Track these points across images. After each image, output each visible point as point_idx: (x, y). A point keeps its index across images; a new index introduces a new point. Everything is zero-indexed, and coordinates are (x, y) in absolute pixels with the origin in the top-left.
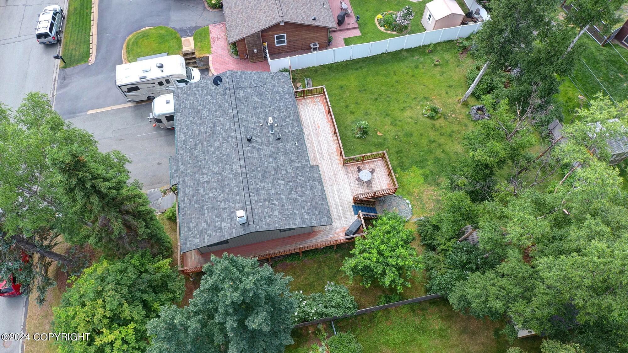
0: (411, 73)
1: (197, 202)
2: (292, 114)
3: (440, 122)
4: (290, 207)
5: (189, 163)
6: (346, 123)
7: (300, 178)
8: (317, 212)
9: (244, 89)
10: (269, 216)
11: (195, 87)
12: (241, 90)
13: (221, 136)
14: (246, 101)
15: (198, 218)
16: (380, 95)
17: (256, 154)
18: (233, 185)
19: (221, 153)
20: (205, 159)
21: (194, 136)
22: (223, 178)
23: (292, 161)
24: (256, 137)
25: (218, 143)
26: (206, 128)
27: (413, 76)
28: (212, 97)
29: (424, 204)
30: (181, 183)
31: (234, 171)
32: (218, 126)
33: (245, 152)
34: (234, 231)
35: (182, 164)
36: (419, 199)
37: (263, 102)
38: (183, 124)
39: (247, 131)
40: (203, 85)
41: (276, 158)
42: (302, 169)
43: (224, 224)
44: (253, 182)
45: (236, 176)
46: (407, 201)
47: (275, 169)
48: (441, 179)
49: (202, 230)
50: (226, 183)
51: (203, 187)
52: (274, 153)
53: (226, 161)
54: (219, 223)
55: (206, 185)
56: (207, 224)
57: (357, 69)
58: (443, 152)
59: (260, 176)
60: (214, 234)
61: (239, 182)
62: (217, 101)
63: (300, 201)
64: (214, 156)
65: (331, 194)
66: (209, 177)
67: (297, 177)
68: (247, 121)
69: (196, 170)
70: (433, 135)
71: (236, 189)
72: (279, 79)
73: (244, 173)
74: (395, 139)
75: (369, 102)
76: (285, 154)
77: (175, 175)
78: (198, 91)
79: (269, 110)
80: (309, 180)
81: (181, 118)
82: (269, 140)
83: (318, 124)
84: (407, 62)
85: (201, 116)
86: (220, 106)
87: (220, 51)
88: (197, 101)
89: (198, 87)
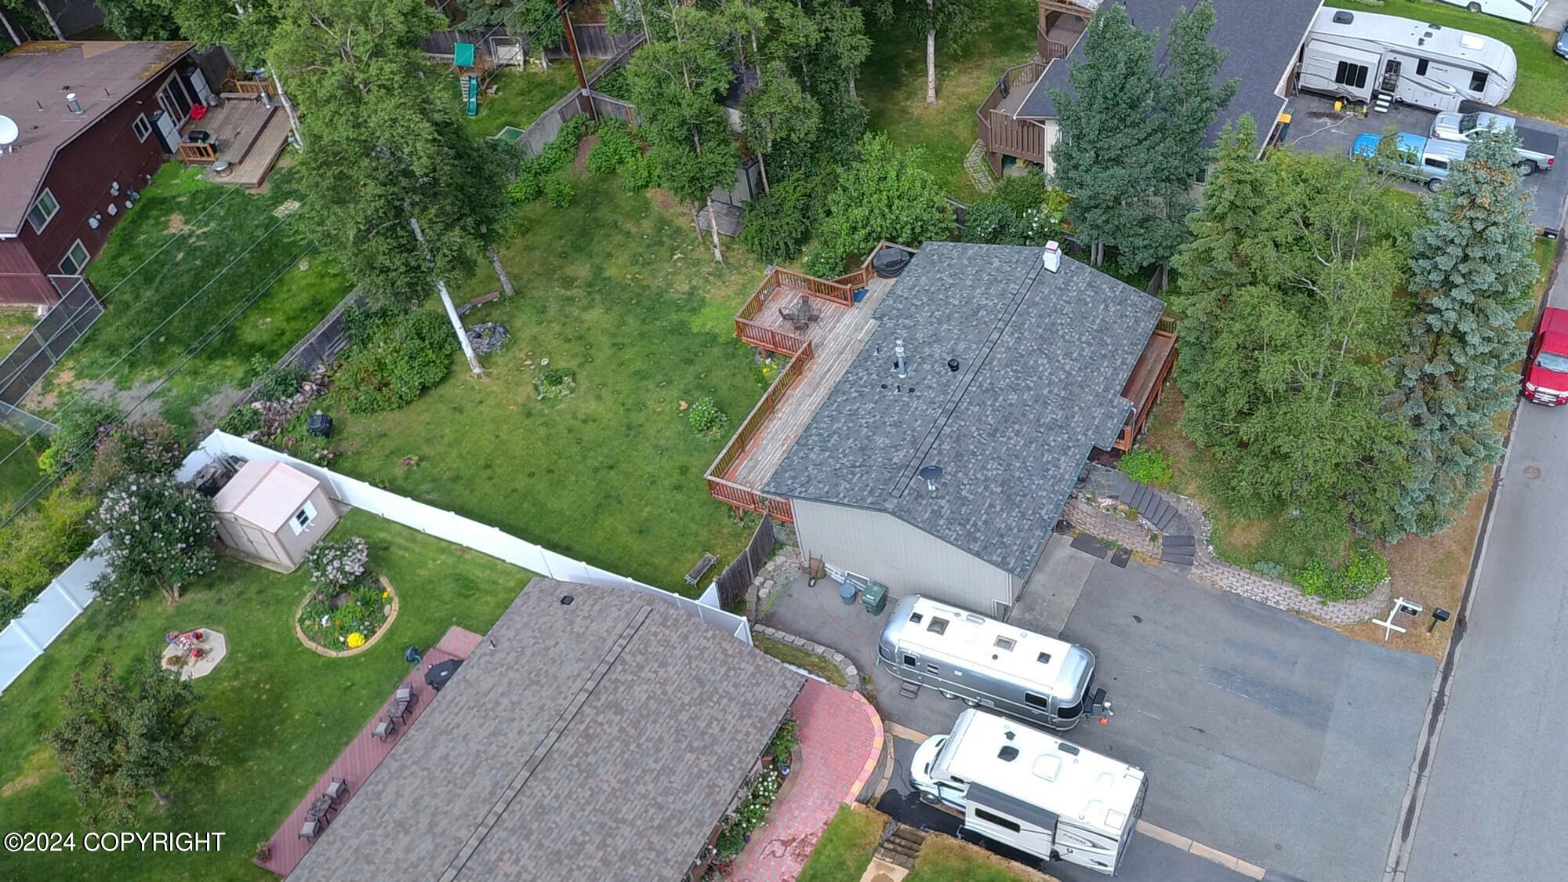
0: (485, 474)
5: (1081, 409)
9: (887, 464)
11: (976, 540)
12: (895, 464)
13: (997, 404)
14: (904, 440)
15: (1115, 322)
18: (1034, 321)
19: (1018, 378)
20: (1050, 392)
21: (1043, 446)
22: (1039, 341)
25: (1010, 397)
26: (1012, 442)
27: (487, 466)
31: (1016, 335)
32: (990, 424)
34: (1073, 268)
35: (1094, 418)
37: (870, 434)
38: (1048, 487)
39: (946, 384)
40: (957, 529)
47: (949, 320)
49: (1120, 305)
50: (1041, 331)
51: (1080, 355)
53: (1018, 361)
54: (1088, 293)
55: (1075, 355)
56: (1107, 306)
60: (1105, 286)
62: (957, 472)
64: (1032, 385)
66: (1062, 361)
69: (1076, 390)
74: (670, 382)
75: (631, 470)
79: (874, 416)
85: (1006, 470)
86: (959, 455)
87: (813, 799)
88: (991, 506)
89: (969, 534)
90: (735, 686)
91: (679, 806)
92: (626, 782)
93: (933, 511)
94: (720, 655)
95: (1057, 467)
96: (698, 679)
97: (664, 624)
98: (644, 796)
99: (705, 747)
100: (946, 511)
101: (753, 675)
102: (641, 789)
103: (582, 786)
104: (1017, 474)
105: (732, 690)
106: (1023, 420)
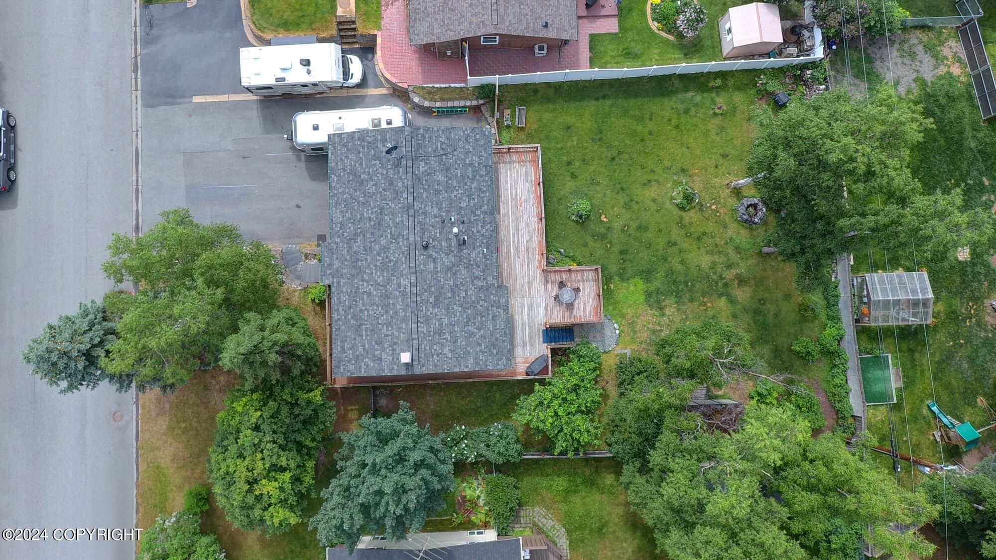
0: (674, 122)
1: (354, 317)
2: (485, 202)
3: (691, 216)
4: (464, 343)
5: (346, 260)
6: (563, 192)
7: (481, 303)
8: (495, 351)
9: (426, 159)
10: (438, 355)
11: (359, 139)
12: (421, 161)
13: (389, 231)
14: (426, 180)
15: (355, 339)
16: (620, 153)
17: (431, 266)
18: (398, 307)
19: (387, 257)
20: (366, 260)
21: (354, 220)
22: (388, 294)
23: (476, 277)
24: (434, 240)
25: (385, 241)
26: (370, 212)
27: (677, 127)
28: (382, 164)
29: (635, 332)
30: (335, 285)
31: (402, 288)
32: (386, 215)
33: (417, 263)
34: (396, 367)
35: (337, 258)
36: (632, 324)
37: (450, 182)
38: (340, 196)
39: (423, 230)
40: (370, 140)
41: (455, 274)
42: (487, 289)
43: (384, 356)
44: (424, 307)
45: (403, 295)
46: (616, 325)
47: (452, 289)
48: (667, 302)
49: (358, 356)
50: (391, 302)
51: (363, 299)
52: (454, 265)
53: (392, 270)
54: (379, 352)
55: (365, 297)
56: (364, 349)
57: (597, 99)
58: (682, 262)
59: (432, 300)
60: (372, 365)
61: (407, 305)
62: (387, 173)
63: (477, 337)
64: (378, 258)
65: (520, 309)
66: (370, 287)
67: (478, 303)
68: (424, 213)
69: (354, 272)
70: (676, 233)
71: (402, 314)
72: (477, 140)
73: (413, 294)
74: (623, 231)
75: (601, 162)
76: (468, 267)
77: (328, 272)
78: (363, 148)
79: (455, 196)
80: (493, 306)
81: (338, 186)
82: (450, 245)
83: (521, 199)
84: (674, 99)
85: (365, 191)
86: (391, 184)
87: (395, 26)
88: (361, 164)
89: (363, 140)
90: (437, 19)
93: (386, 140)
94: (452, 27)
95: (341, 212)
97: (483, 22)
100: (380, 145)
101: (433, 30)
104: (358, 193)
105: (437, 17)
106: (372, 230)
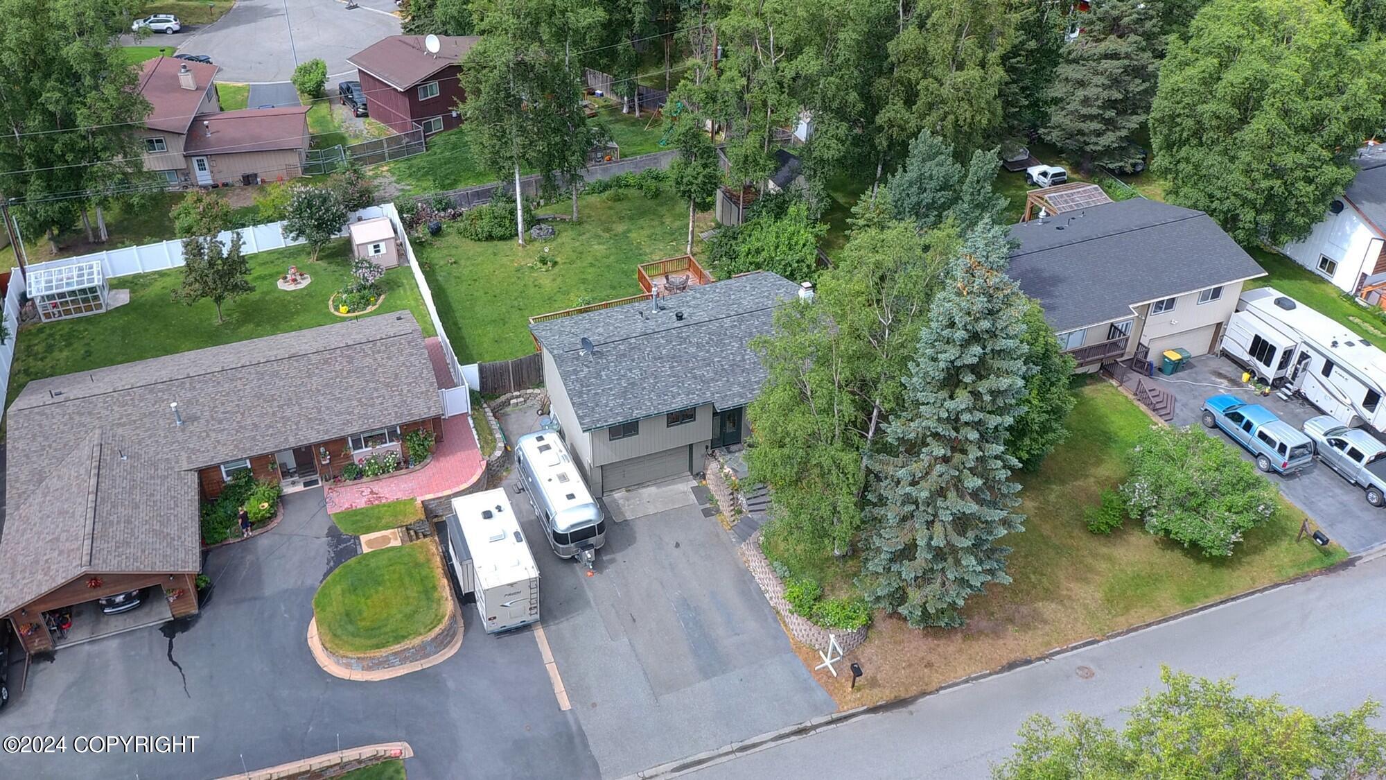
5: (728, 381)
19: (708, 343)
20: (719, 361)
21: (679, 382)
26: (663, 369)
32: (661, 353)
35: (730, 390)
53: (719, 336)
62: (613, 362)
64: (712, 351)
85: (641, 379)
86: (624, 355)
88: (611, 389)
90: (409, 391)
91: (327, 418)
92: (319, 391)
94: (417, 373)
95: (674, 397)
96: (396, 375)
97: (409, 343)
98: (319, 402)
99: (366, 405)
100: (582, 375)
101: (422, 393)
102: (321, 398)
103: (301, 378)
104: (645, 385)
105: (405, 391)
106: (684, 363)
